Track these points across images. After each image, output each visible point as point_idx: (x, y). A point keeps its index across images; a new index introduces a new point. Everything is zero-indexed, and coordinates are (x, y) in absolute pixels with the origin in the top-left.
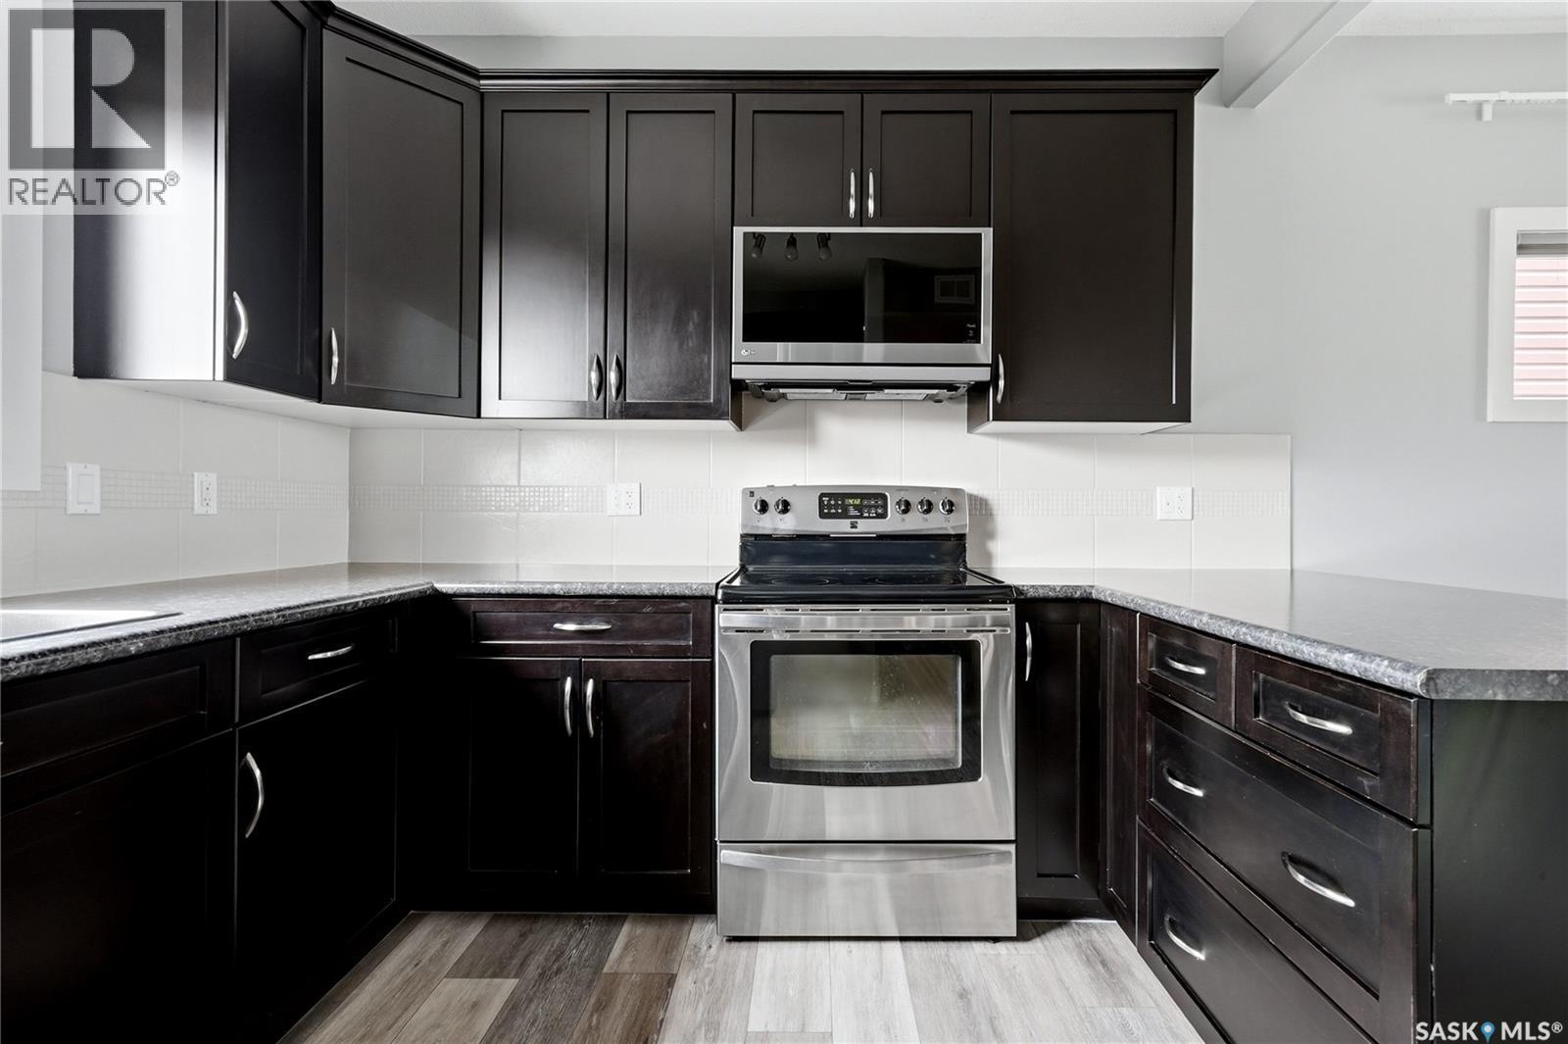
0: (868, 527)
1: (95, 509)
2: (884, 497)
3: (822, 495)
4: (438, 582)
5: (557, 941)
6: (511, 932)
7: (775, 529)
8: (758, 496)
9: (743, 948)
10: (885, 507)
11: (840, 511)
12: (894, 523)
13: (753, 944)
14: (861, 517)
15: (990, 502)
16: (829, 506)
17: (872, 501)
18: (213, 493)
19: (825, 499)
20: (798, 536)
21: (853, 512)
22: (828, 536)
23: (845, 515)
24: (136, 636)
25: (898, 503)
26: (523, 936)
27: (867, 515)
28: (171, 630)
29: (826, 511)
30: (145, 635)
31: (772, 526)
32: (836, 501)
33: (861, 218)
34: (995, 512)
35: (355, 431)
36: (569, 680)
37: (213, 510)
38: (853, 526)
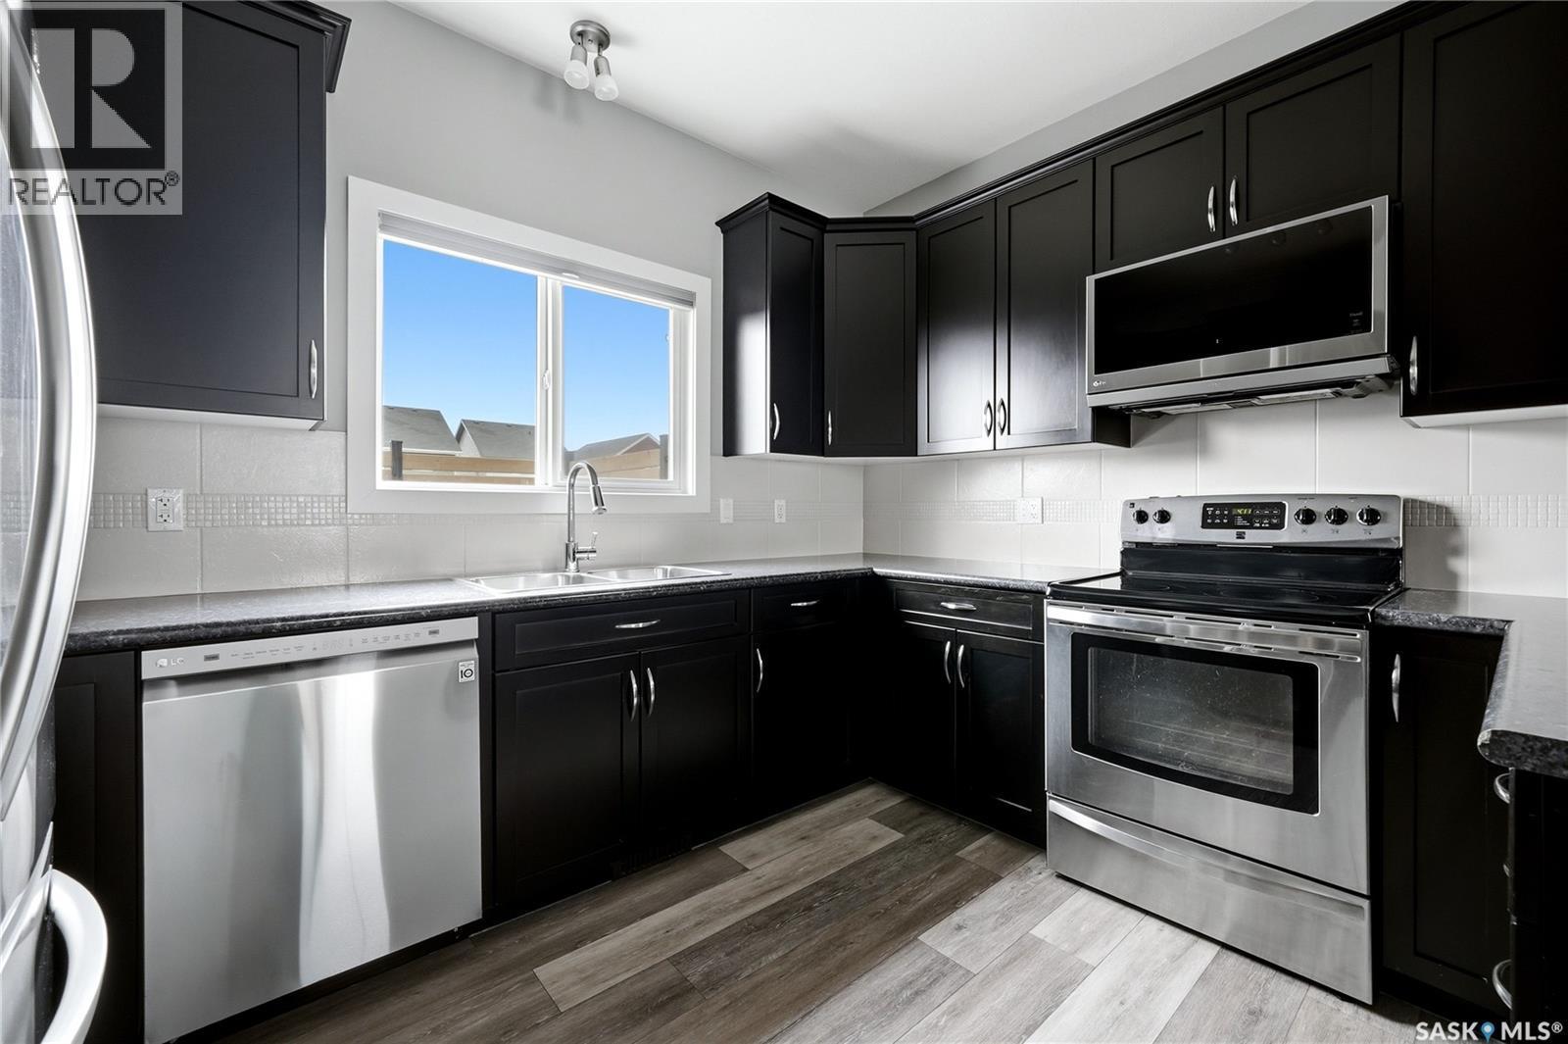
0: (1256, 537)
1: (731, 521)
2: (1282, 507)
3: (1206, 506)
4: (876, 567)
5: (939, 826)
6: (916, 810)
7: (1154, 538)
8: (1137, 508)
9: (1066, 886)
10: (1282, 517)
11: (1225, 521)
12: (1292, 533)
13: (1076, 887)
14: (1251, 527)
15: (1455, 510)
16: (1214, 516)
17: (1268, 512)
18: (784, 512)
19: (1210, 509)
20: (1179, 545)
21: (1240, 521)
22: (1215, 546)
23: (1231, 525)
24: (703, 582)
25: (1298, 514)
26: (921, 814)
27: (1258, 525)
28: (718, 581)
29: (1209, 521)
30: (707, 582)
31: (1150, 535)
32: (1222, 511)
33: (1225, 228)
34: (1462, 523)
35: (866, 468)
36: (949, 643)
37: (784, 520)
38: (1240, 536)
